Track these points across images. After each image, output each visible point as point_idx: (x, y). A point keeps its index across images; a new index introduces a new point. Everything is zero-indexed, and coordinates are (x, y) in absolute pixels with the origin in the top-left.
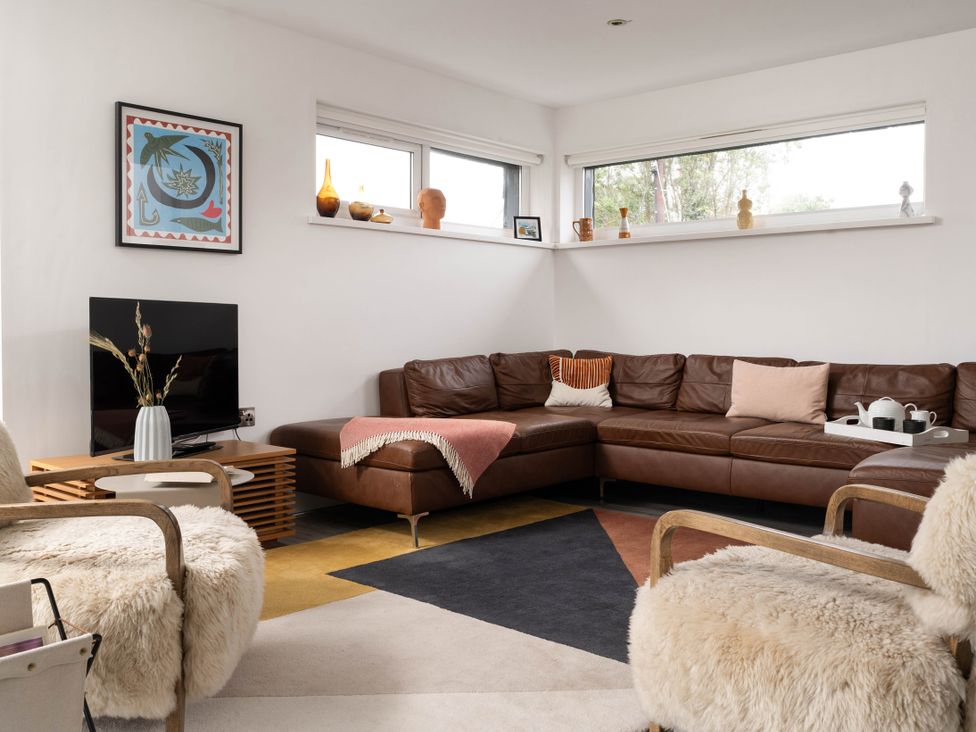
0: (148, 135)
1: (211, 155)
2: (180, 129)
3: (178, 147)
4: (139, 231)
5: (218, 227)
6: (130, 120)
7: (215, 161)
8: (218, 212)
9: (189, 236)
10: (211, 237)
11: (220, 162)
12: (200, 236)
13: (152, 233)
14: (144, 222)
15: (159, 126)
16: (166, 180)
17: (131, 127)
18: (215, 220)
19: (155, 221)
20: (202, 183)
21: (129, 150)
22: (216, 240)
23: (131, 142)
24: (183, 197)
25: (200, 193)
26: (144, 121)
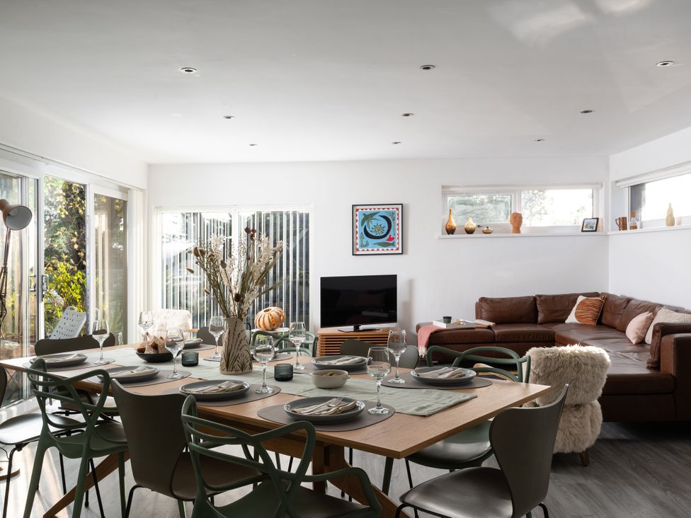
0: (364, 215)
1: (390, 217)
2: (377, 210)
3: (376, 217)
4: (361, 249)
5: (393, 245)
6: (357, 210)
7: (391, 219)
8: (393, 238)
9: (381, 249)
10: (390, 249)
11: (394, 220)
12: (385, 249)
13: (366, 249)
14: (362, 246)
15: (368, 210)
16: (371, 229)
17: (357, 213)
18: (392, 242)
19: (367, 244)
20: (386, 229)
21: (357, 221)
22: (392, 250)
23: (357, 218)
24: (378, 235)
25: (385, 233)
26: (362, 209)
